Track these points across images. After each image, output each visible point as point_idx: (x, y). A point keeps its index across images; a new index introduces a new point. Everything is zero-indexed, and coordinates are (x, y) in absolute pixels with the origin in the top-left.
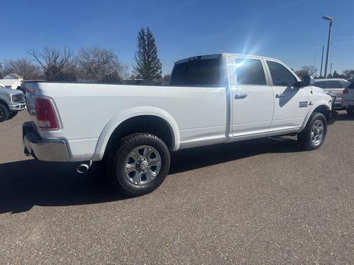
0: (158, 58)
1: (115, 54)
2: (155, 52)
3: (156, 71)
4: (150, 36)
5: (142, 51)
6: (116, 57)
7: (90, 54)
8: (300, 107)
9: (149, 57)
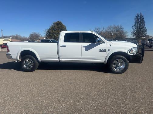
0: (145, 27)
1: (122, 27)
2: (144, 24)
3: (144, 33)
4: (141, 16)
5: (136, 24)
6: (123, 28)
7: (111, 28)
8: (100, 52)
9: (140, 27)
